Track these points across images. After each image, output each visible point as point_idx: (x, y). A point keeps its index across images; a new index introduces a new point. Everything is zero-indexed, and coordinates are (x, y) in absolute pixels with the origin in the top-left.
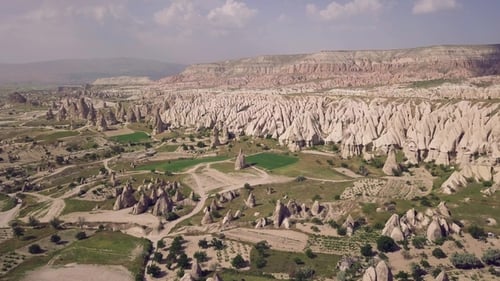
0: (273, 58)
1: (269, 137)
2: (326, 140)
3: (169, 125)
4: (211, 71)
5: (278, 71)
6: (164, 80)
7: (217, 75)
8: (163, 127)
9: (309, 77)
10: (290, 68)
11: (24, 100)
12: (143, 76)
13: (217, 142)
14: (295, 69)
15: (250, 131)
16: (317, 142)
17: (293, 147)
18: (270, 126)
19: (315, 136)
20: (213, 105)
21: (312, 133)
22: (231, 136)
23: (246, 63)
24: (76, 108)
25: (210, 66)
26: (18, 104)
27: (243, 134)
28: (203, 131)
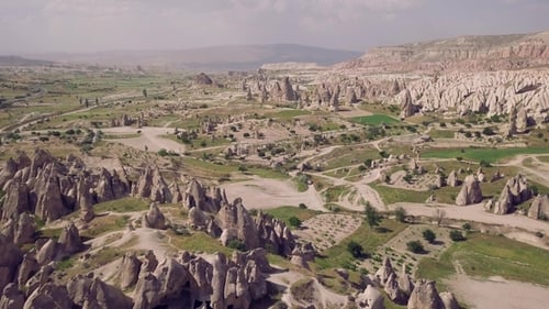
0: (478, 39)
3: (420, 107)
4: (396, 54)
5: (484, 56)
7: (404, 60)
8: (413, 109)
9: (532, 62)
10: (506, 51)
11: (210, 82)
13: (514, 129)
20: (477, 83)
22: (530, 122)
23: (442, 45)
24: (280, 89)
25: (395, 49)
26: (204, 85)
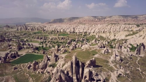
1: (65, 32)
2: (76, 32)
3: (46, 30)
5: (76, 21)
6: (45, 23)
8: (44, 30)
11: (9, 27)
12: (39, 22)
13: (55, 33)
14: (80, 21)
15: (62, 31)
16: (74, 32)
17: (69, 33)
18: (66, 30)
19: (73, 31)
20: (55, 26)
21: (73, 30)
22: (58, 32)
23: (67, 19)
24: (24, 28)
27: (60, 31)
28: (53, 31)
